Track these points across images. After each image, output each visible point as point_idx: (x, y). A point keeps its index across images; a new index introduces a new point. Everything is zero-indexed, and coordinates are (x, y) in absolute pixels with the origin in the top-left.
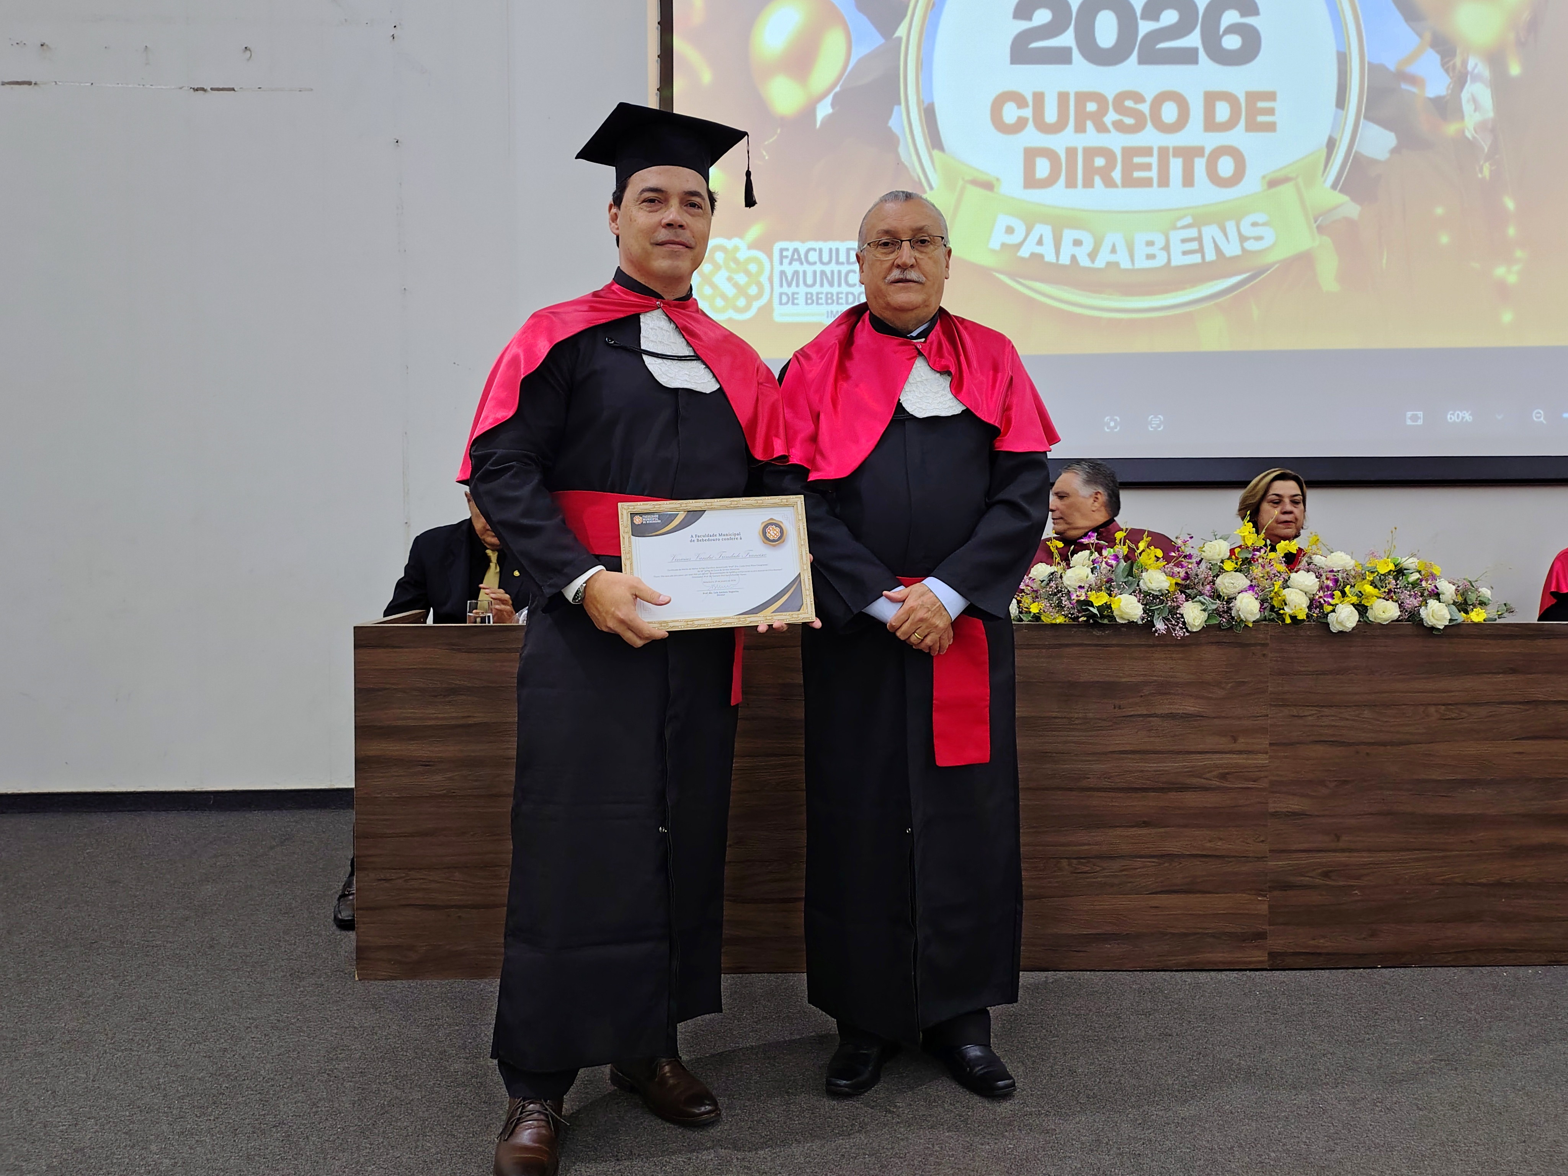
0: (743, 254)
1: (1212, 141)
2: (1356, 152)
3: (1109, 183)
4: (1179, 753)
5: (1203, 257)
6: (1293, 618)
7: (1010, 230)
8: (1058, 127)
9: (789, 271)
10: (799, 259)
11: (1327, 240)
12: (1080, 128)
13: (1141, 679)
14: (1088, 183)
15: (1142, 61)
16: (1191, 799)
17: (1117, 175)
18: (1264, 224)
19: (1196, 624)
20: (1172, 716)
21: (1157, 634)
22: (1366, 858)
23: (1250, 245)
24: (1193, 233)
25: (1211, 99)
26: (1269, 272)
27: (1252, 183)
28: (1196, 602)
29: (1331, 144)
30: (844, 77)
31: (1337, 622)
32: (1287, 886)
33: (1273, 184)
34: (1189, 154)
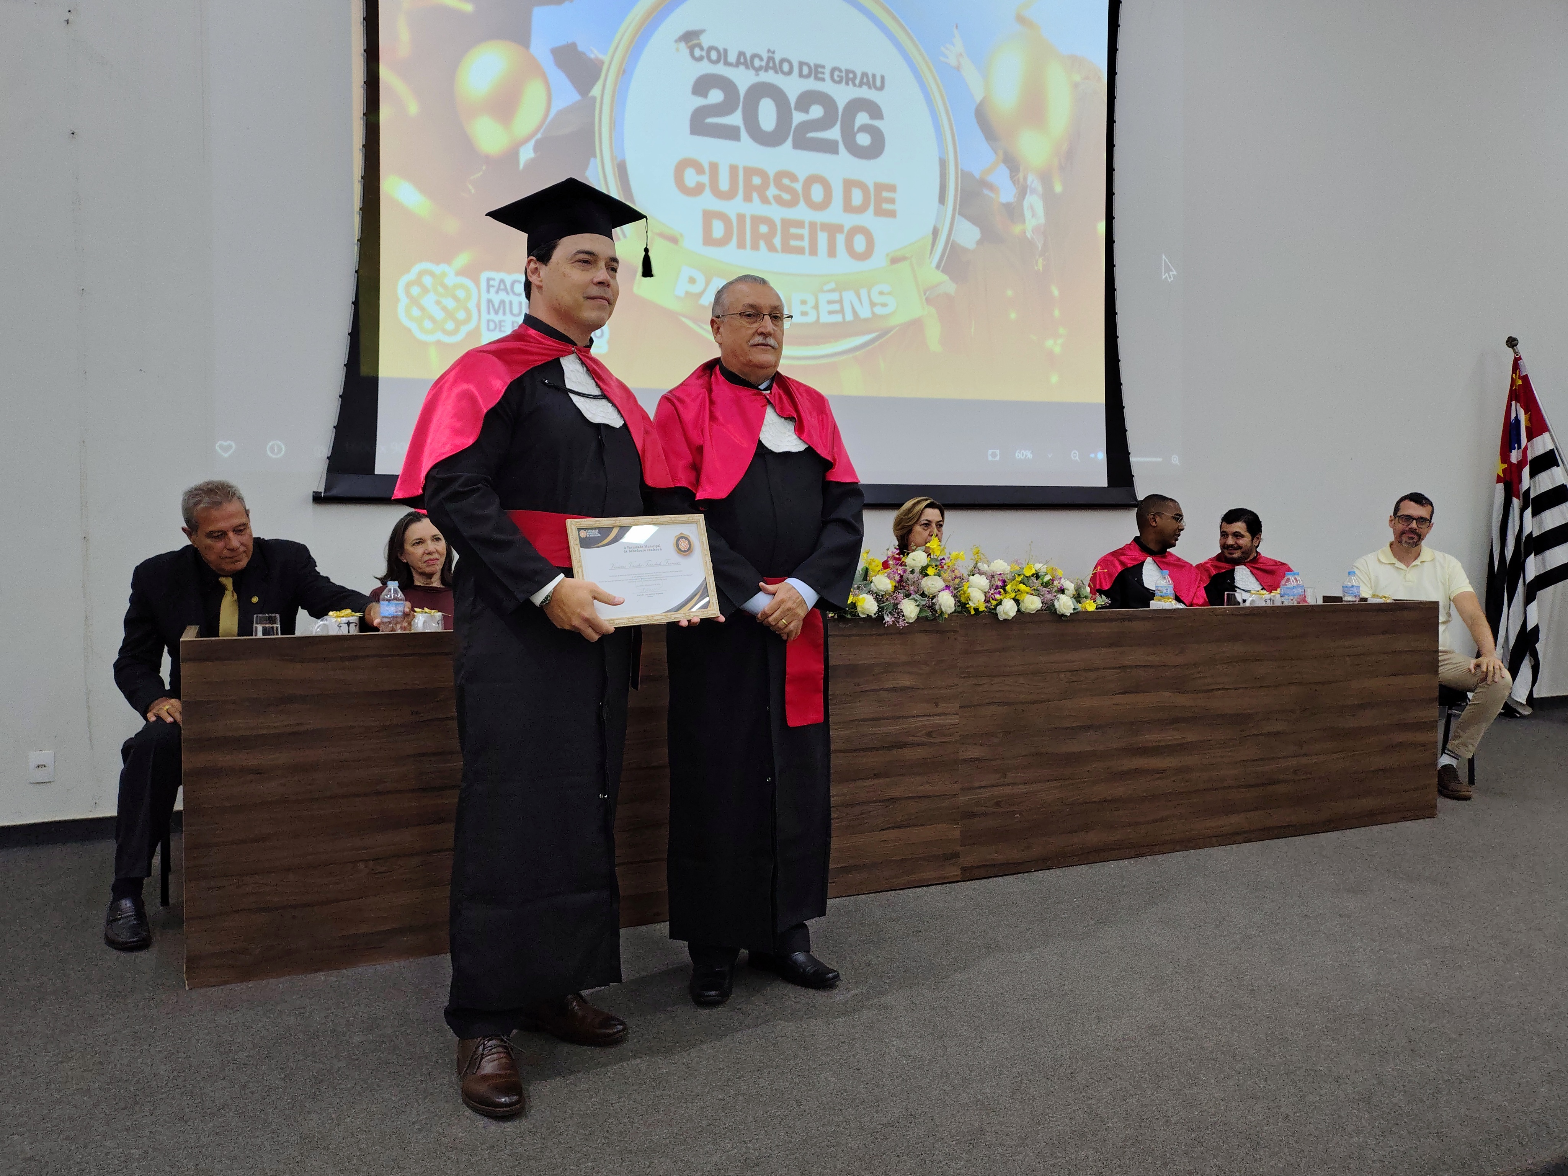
0: (451, 280)
1: (849, 221)
2: (953, 241)
3: (772, 248)
4: (899, 718)
5: (844, 317)
6: (976, 610)
7: (692, 281)
8: (729, 195)
9: (496, 300)
10: (506, 290)
11: (933, 310)
12: (748, 198)
13: (872, 661)
14: (755, 247)
15: (796, 146)
16: (909, 754)
17: (777, 241)
18: (888, 294)
19: (912, 617)
20: (894, 689)
21: (886, 625)
22: (1023, 789)
23: (879, 310)
24: (835, 296)
25: (849, 185)
26: (892, 333)
27: (879, 260)
28: (912, 599)
29: (935, 232)
30: (544, 127)
31: (1004, 613)
32: (972, 815)
33: (894, 261)
34: (833, 230)
